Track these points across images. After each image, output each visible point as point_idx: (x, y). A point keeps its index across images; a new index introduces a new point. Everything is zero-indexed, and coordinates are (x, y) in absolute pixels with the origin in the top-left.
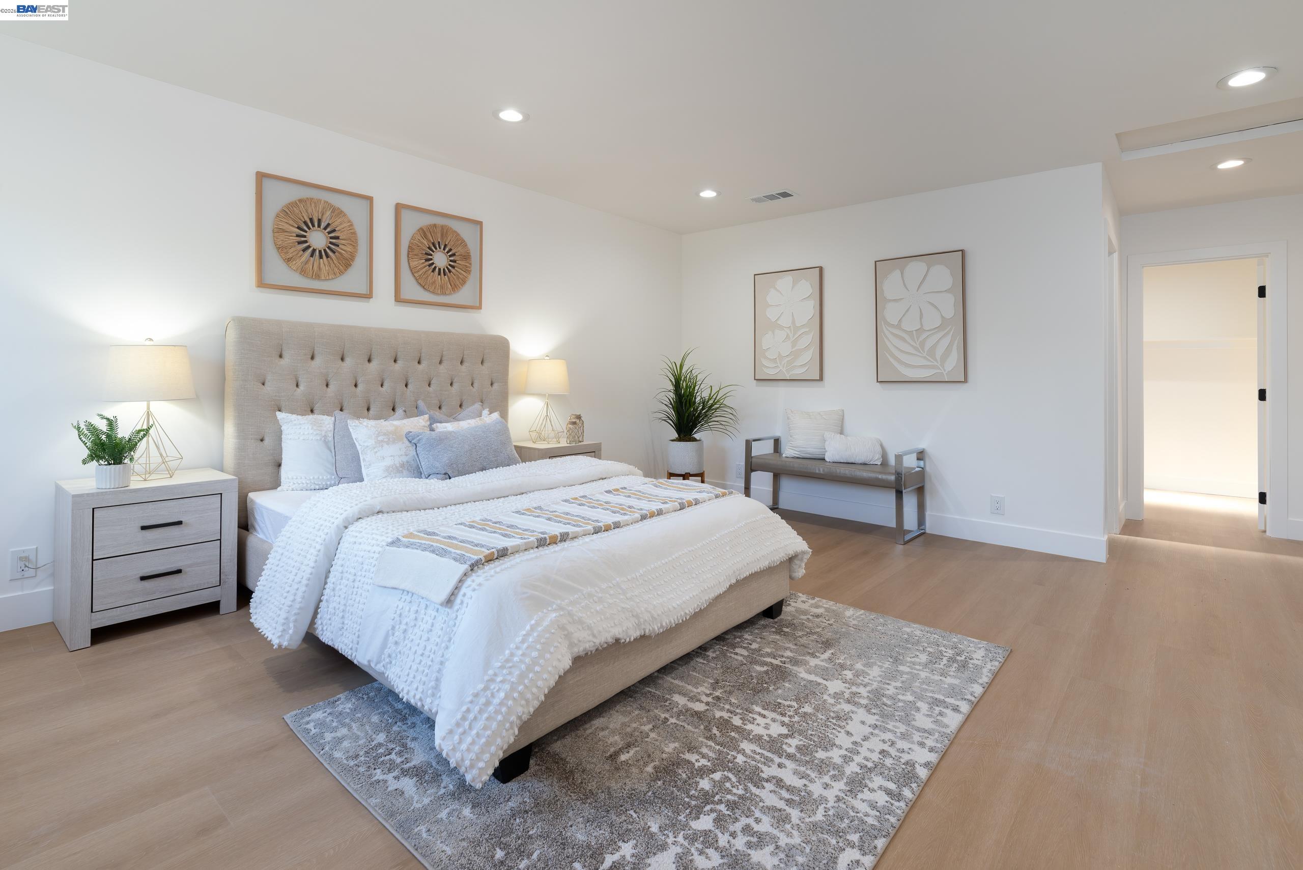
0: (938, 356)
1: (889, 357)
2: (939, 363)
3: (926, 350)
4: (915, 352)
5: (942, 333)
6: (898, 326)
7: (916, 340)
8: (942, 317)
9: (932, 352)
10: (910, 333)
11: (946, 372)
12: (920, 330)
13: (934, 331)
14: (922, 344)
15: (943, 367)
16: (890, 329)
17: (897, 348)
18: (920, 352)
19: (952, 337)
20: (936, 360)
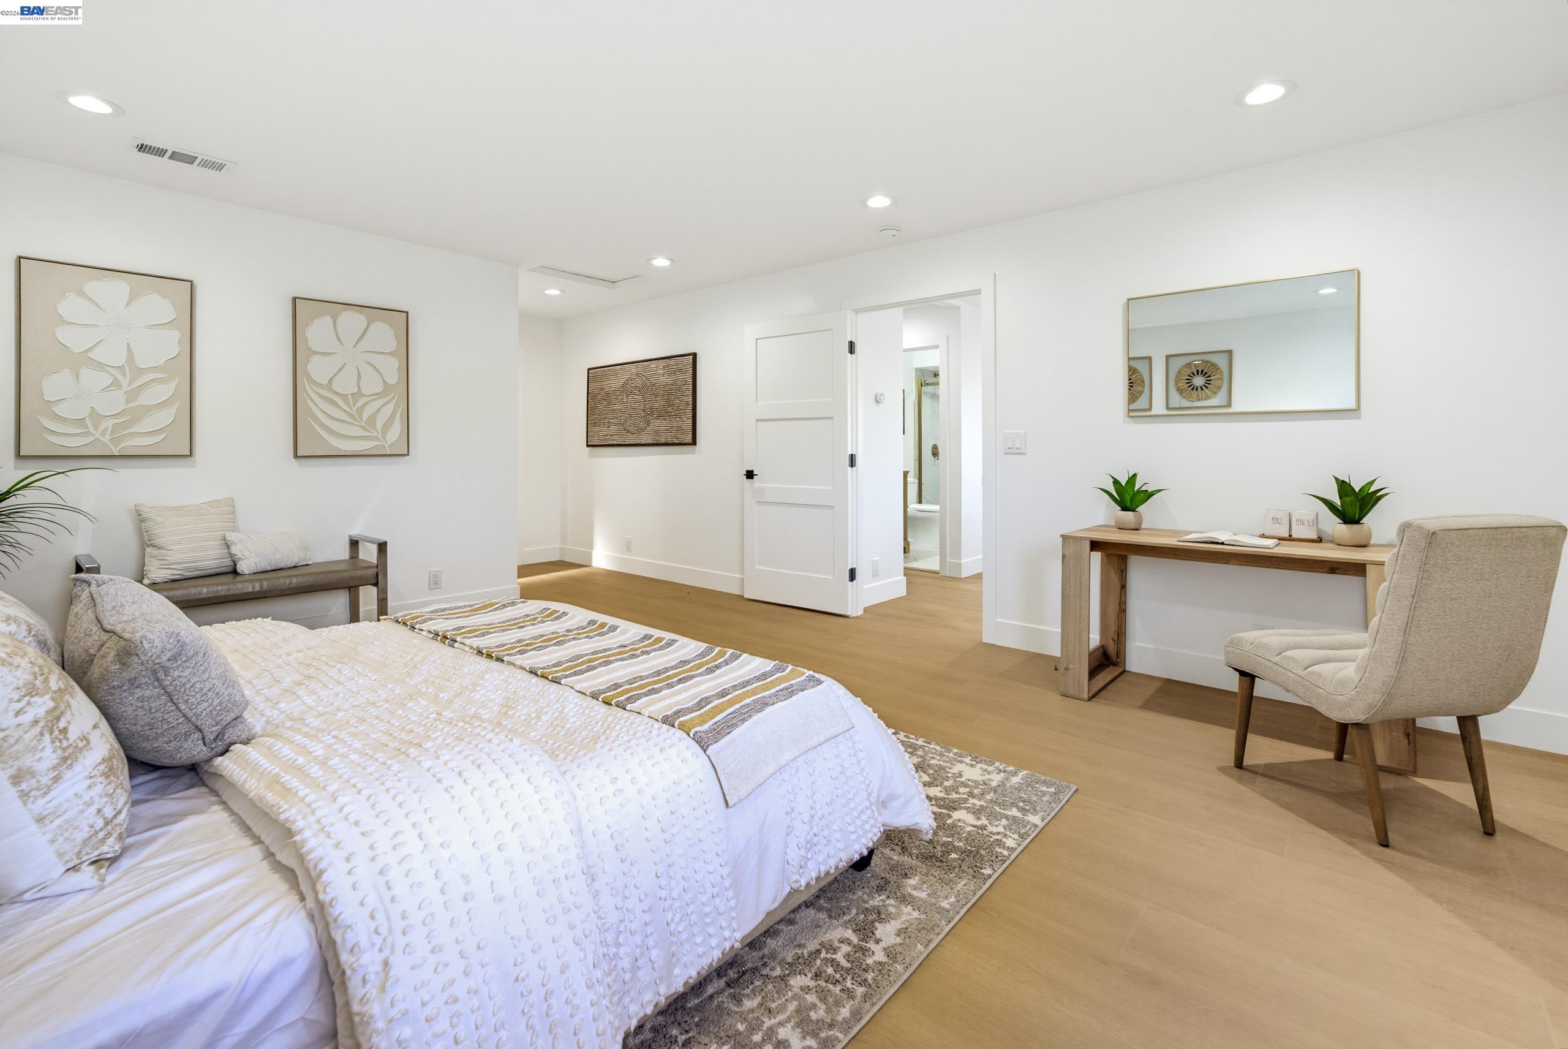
0: (379, 427)
1: (313, 423)
2: (380, 434)
3: (364, 420)
4: (349, 420)
5: (387, 399)
6: (329, 386)
7: (352, 405)
8: (384, 382)
9: (372, 420)
10: (344, 397)
11: (389, 444)
12: (357, 395)
13: (374, 397)
14: (360, 411)
15: (385, 439)
16: (316, 389)
17: (324, 412)
18: (357, 420)
19: (395, 405)
20: (377, 432)
